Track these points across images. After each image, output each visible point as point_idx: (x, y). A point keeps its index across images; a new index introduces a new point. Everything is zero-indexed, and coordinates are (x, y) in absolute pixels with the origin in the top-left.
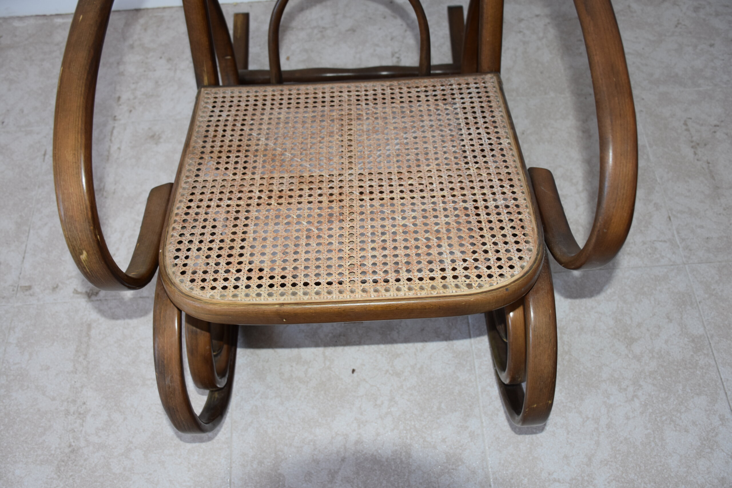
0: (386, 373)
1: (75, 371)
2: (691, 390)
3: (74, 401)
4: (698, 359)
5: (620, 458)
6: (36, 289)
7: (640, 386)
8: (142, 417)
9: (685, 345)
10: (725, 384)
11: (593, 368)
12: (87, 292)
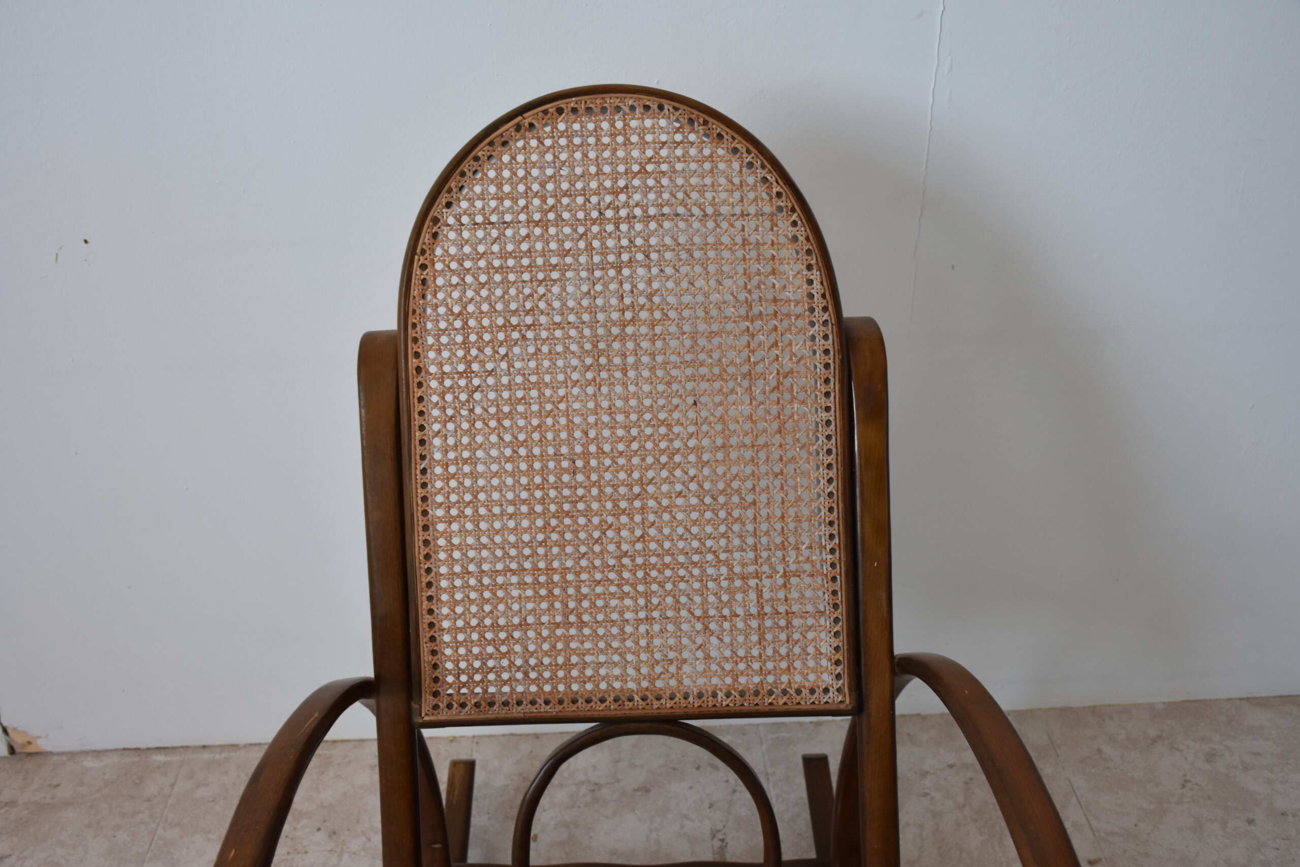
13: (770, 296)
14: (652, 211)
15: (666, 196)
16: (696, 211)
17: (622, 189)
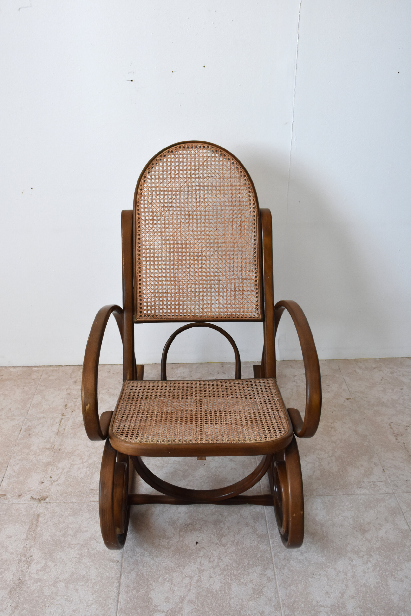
0: (216, 545)
1: (27, 539)
2: (403, 558)
3: (25, 555)
4: (406, 542)
5: (361, 595)
6: (8, 496)
7: (371, 555)
8: (66, 564)
9: (397, 534)
11: (342, 545)
12: (38, 498)
13: (238, 200)
14: (205, 175)
15: (209, 171)
16: (217, 175)
17: (197, 169)
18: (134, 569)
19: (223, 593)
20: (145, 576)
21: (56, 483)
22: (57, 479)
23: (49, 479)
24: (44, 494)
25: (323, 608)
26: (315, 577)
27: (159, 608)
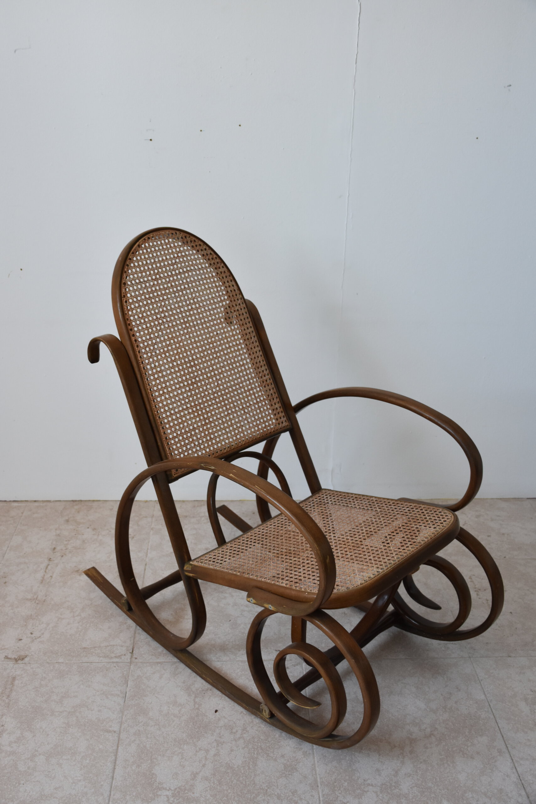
0: (241, 713)
2: (475, 732)
4: (481, 714)
5: (420, 773)
8: (48, 735)
10: (501, 730)
11: (400, 716)
12: (15, 658)
18: (135, 740)
19: (247, 769)
20: (149, 749)
21: (38, 640)
22: (39, 636)
23: (30, 635)
24: (22, 653)
25: (371, 787)
26: (363, 751)
27: (165, 786)
